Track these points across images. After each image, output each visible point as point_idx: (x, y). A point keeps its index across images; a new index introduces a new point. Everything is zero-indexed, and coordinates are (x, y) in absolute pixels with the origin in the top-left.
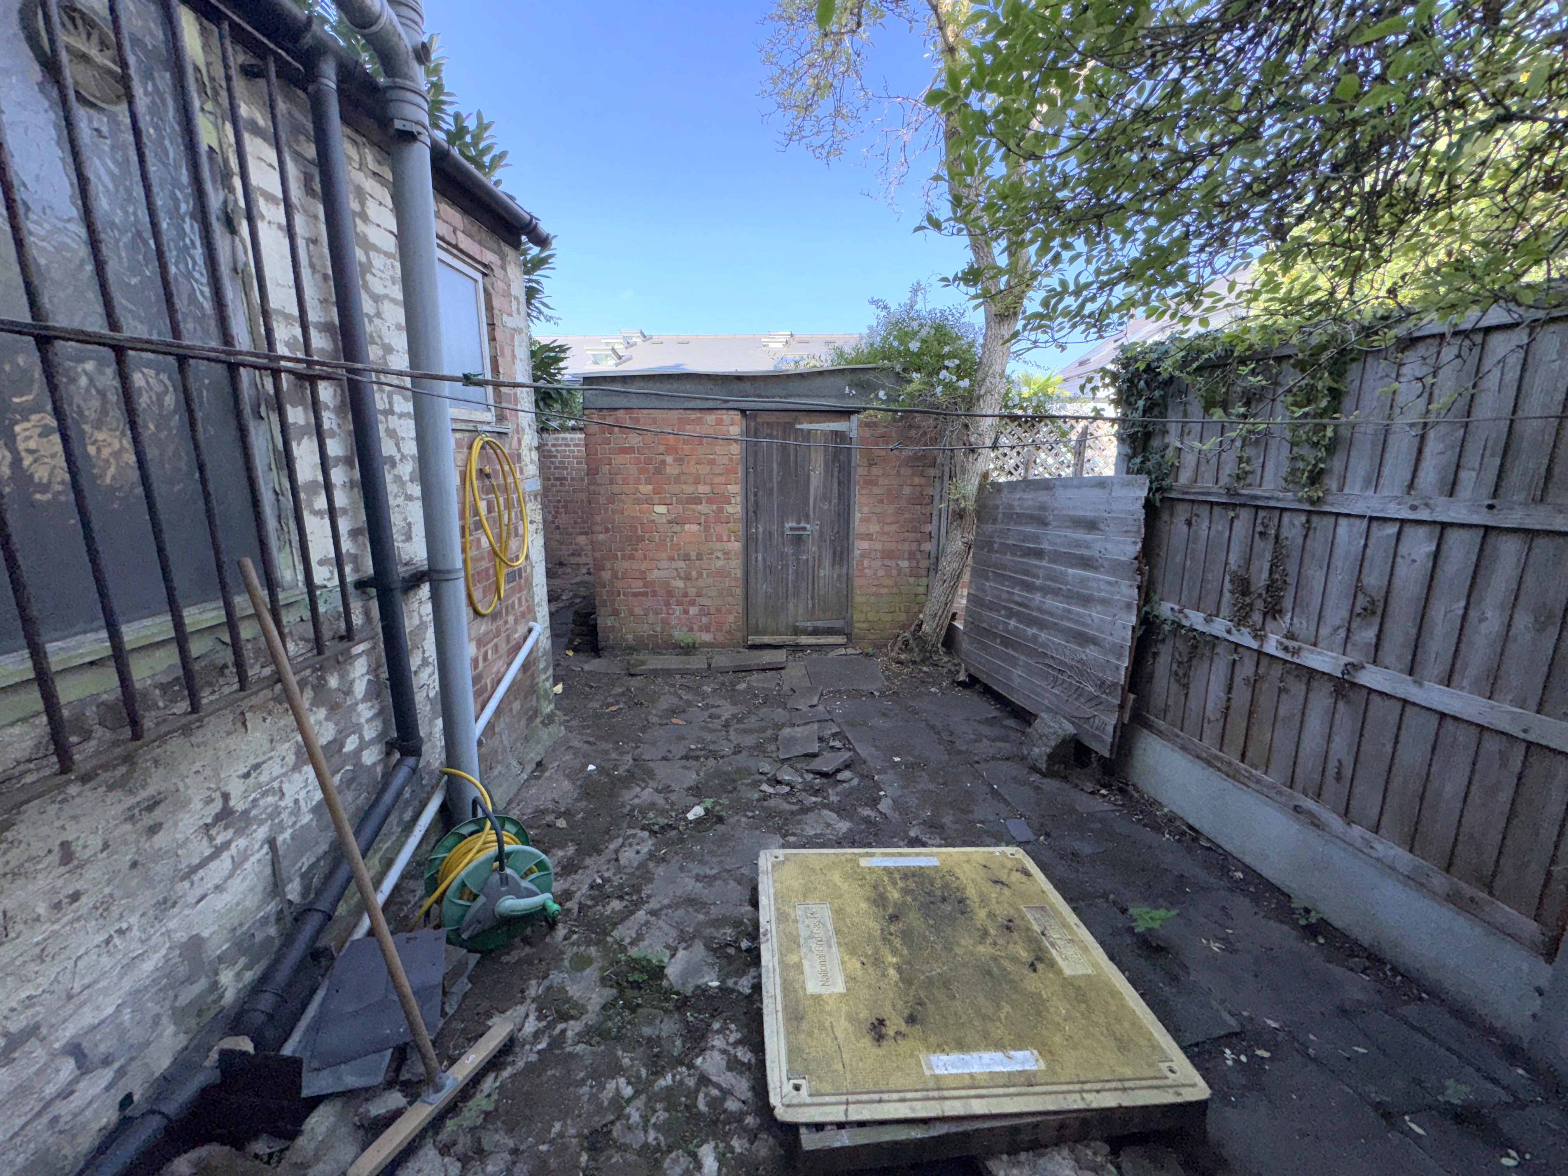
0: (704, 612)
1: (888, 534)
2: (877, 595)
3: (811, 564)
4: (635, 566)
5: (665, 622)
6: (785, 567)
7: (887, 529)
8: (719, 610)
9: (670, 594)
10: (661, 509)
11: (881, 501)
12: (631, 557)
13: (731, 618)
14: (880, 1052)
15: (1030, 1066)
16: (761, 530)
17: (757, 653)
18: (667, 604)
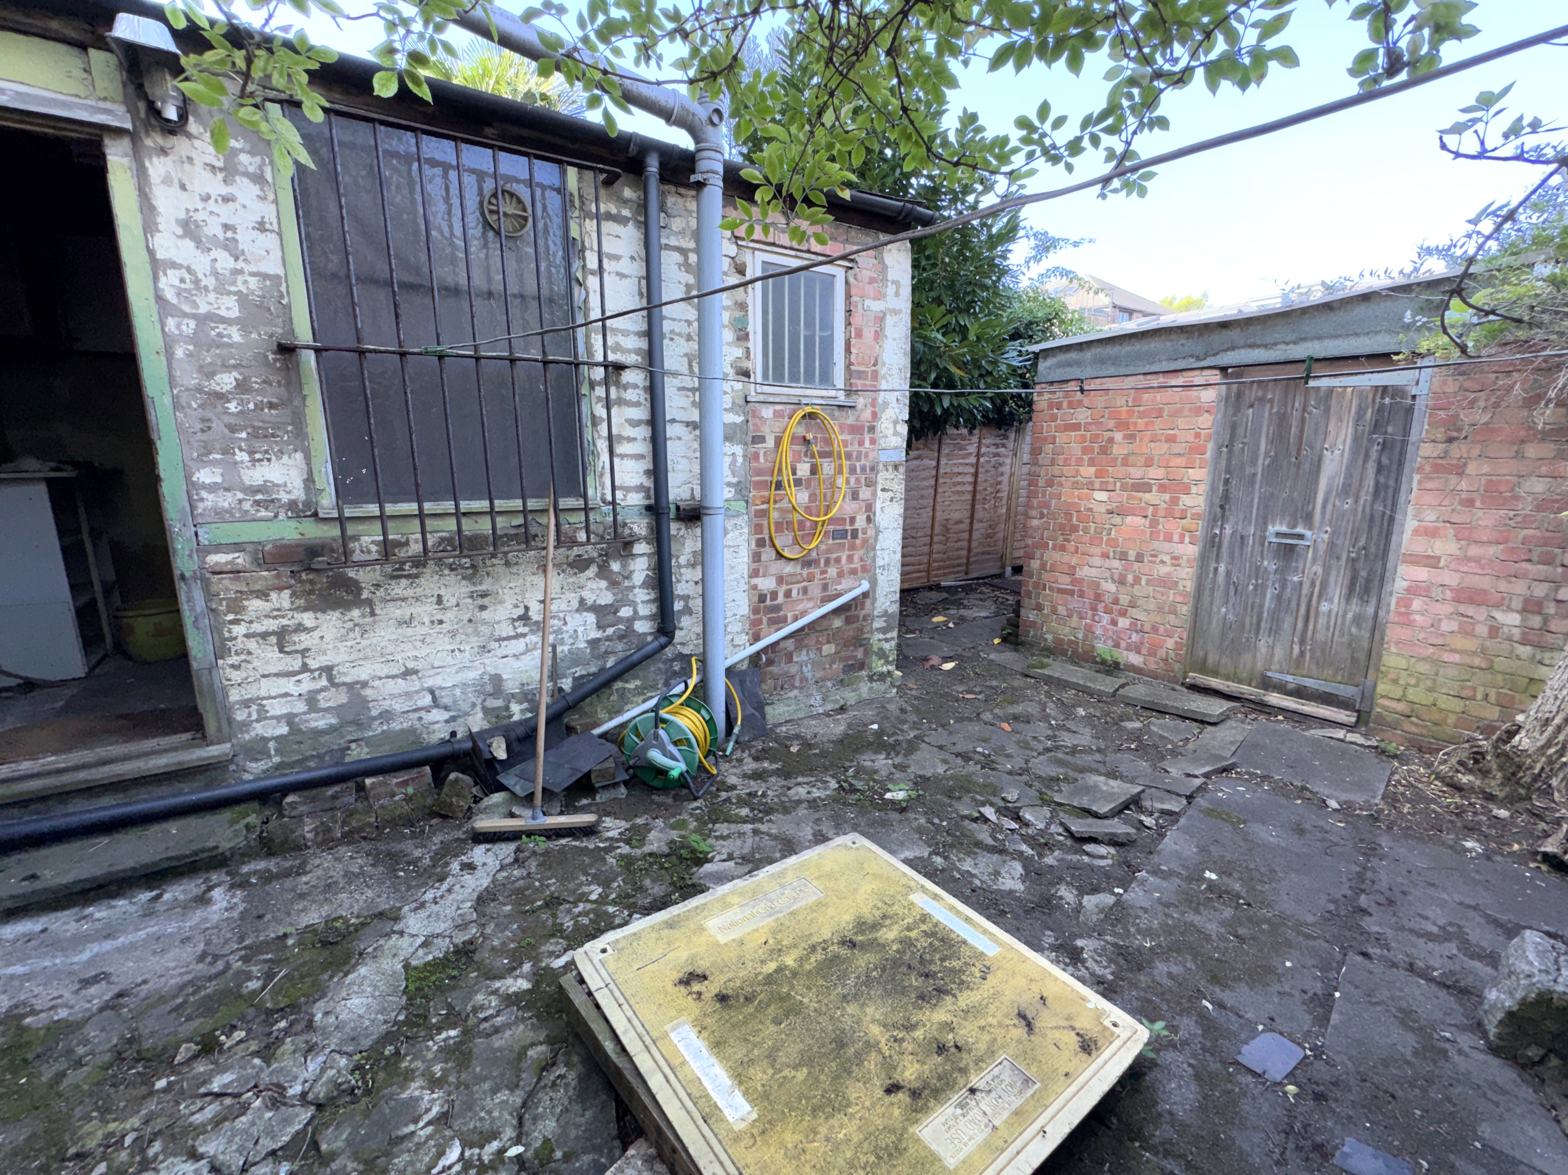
0: (1136, 627)
1: (1477, 560)
2: (1437, 662)
3: (1305, 590)
4: (1066, 558)
5: (1089, 629)
6: (1260, 589)
7: (1474, 551)
8: (1155, 629)
9: (1098, 597)
10: (1102, 496)
11: (1470, 503)
12: (1063, 548)
13: (1170, 643)
14: (670, 988)
15: (730, 1115)
16: (1228, 531)
17: (1196, 696)
18: (1094, 609)
